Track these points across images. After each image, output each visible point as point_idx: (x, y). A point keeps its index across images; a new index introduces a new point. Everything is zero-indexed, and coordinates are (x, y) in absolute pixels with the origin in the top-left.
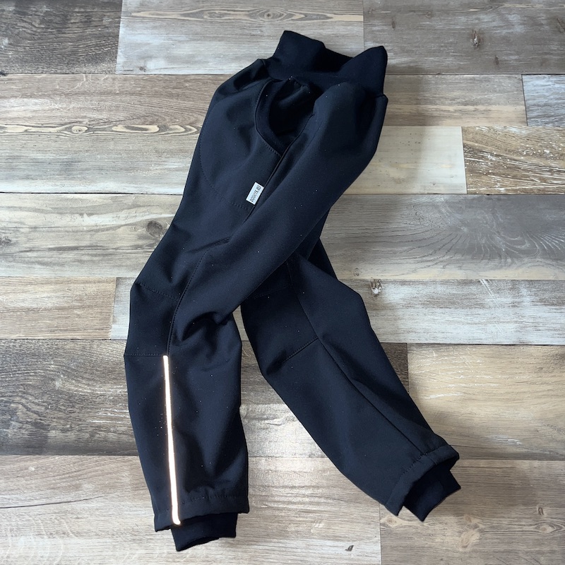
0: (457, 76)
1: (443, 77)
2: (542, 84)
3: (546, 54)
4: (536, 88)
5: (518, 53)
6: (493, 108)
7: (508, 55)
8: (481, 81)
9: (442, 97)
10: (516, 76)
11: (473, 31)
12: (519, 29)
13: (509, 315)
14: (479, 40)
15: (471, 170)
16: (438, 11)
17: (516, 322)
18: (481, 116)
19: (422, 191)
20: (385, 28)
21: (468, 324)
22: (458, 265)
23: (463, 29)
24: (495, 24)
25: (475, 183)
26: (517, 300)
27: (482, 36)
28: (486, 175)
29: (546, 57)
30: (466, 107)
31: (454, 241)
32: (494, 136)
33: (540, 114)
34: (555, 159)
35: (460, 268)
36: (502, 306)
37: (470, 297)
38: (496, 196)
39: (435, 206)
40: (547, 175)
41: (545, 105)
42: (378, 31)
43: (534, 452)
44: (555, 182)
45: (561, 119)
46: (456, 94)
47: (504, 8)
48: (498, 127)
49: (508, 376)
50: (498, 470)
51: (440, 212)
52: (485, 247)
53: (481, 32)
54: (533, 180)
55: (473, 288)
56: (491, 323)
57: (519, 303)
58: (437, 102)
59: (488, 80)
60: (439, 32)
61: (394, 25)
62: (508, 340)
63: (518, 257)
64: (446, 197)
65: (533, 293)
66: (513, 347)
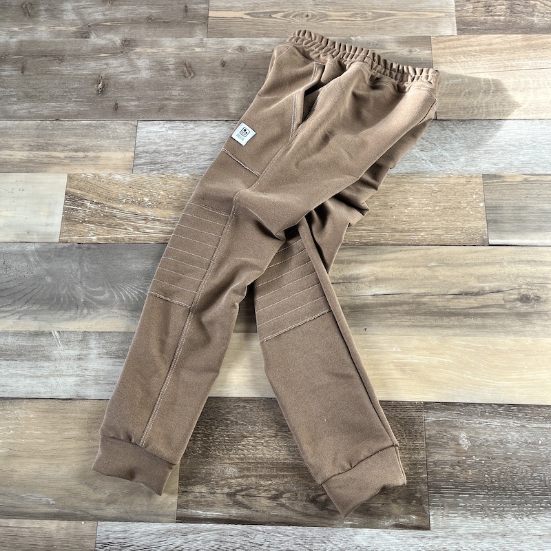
0: (74, 122)
1: (60, 122)
2: (155, 130)
3: (166, 99)
4: (149, 135)
5: (139, 99)
6: (104, 154)
7: (128, 101)
8: (97, 127)
9: (55, 144)
10: (132, 122)
11: (99, 76)
12: (145, 74)
13: (73, 368)
14: (103, 86)
15: (68, 218)
16: (69, 56)
17: (78, 375)
18: (89, 163)
19: (15, 240)
20: (14, 73)
21: (31, 377)
22: (34, 316)
23: (90, 75)
24: (122, 69)
25: (69, 231)
26: (85, 352)
27: (106, 82)
28: (82, 223)
29: (165, 102)
30: (76, 154)
31: (36, 291)
32: (98, 183)
33: (147, 161)
34: (152, 207)
35: (35, 319)
36: (68, 359)
37: (39, 349)
38: (86, 245)
39: (24, 255)
40: (141, 224)
41: (154, 152)
42: (7, 76)
43: (65, 511)
44: (148, 231)
45: (167, 167)
46: (70, 140)
47: (135, 53)
48: (103, 174)
49: (57, 432)
50: (26, 530)
51: (29, 261)
52: (64, 298)
53: (107, 78)
54: (126, 229)
55: (44, 340)
56: (52, 376)
57: (86, 355)
58: (50, 148)
59: (104, 127)
60: (66, 77)
61: (23, 70)
62: (66, 394)
63: (94, 308)
64: (37, 246)
65: (101, 346)
66: (69, 401)
